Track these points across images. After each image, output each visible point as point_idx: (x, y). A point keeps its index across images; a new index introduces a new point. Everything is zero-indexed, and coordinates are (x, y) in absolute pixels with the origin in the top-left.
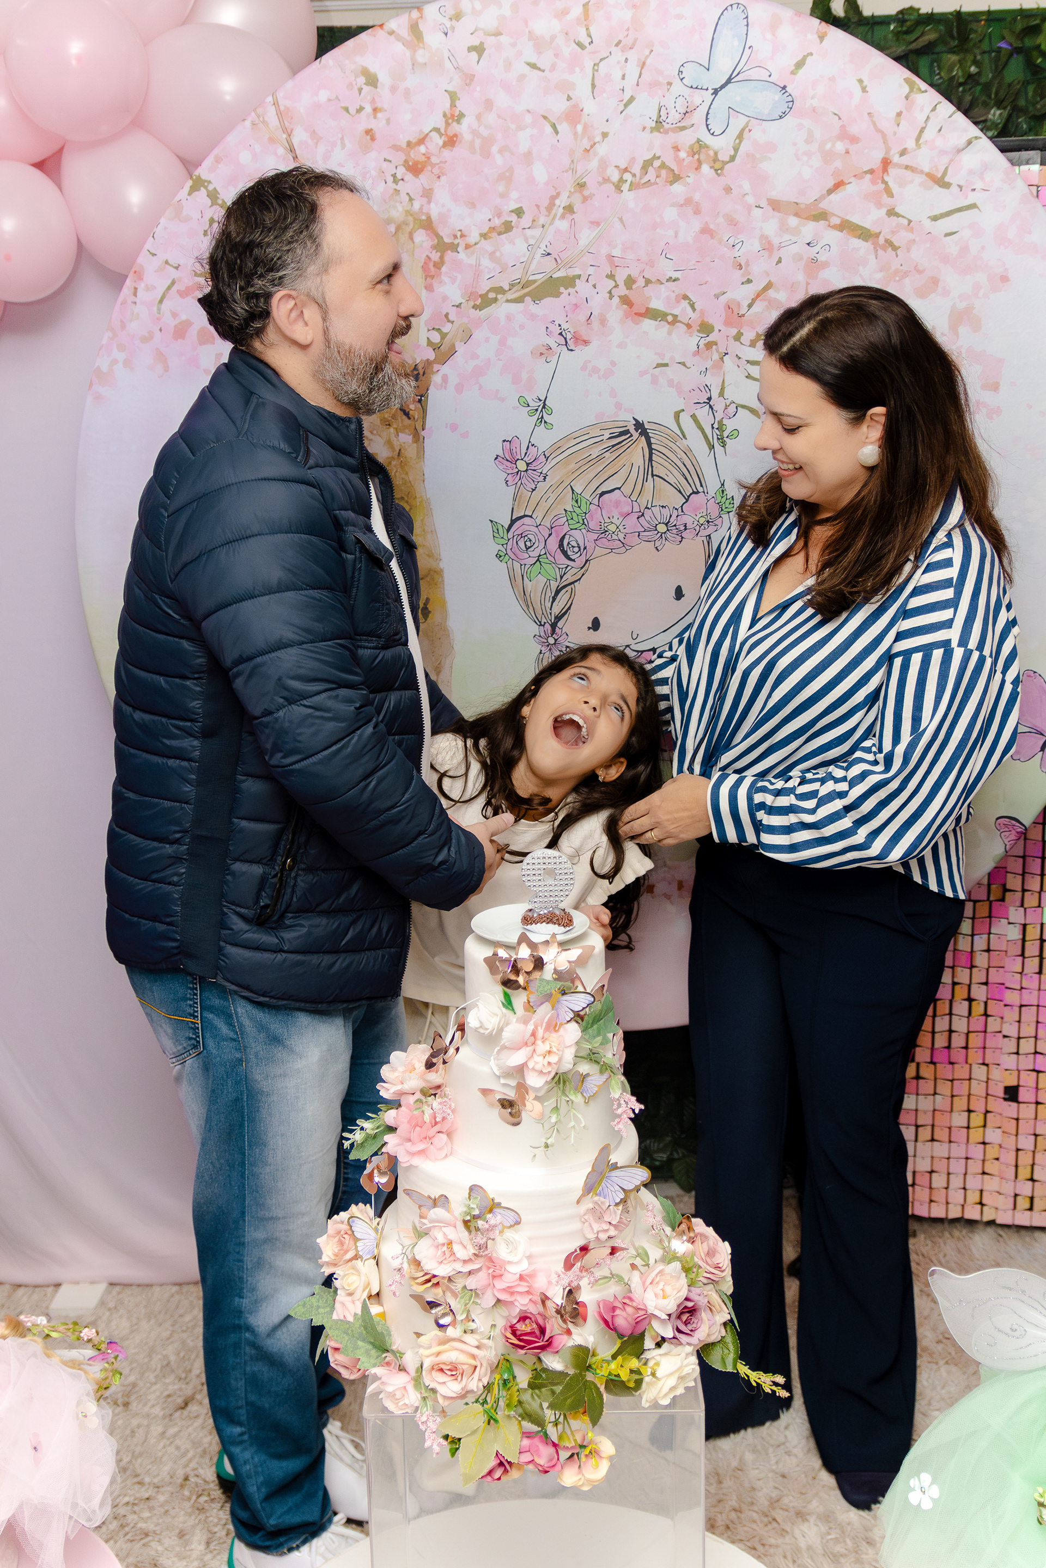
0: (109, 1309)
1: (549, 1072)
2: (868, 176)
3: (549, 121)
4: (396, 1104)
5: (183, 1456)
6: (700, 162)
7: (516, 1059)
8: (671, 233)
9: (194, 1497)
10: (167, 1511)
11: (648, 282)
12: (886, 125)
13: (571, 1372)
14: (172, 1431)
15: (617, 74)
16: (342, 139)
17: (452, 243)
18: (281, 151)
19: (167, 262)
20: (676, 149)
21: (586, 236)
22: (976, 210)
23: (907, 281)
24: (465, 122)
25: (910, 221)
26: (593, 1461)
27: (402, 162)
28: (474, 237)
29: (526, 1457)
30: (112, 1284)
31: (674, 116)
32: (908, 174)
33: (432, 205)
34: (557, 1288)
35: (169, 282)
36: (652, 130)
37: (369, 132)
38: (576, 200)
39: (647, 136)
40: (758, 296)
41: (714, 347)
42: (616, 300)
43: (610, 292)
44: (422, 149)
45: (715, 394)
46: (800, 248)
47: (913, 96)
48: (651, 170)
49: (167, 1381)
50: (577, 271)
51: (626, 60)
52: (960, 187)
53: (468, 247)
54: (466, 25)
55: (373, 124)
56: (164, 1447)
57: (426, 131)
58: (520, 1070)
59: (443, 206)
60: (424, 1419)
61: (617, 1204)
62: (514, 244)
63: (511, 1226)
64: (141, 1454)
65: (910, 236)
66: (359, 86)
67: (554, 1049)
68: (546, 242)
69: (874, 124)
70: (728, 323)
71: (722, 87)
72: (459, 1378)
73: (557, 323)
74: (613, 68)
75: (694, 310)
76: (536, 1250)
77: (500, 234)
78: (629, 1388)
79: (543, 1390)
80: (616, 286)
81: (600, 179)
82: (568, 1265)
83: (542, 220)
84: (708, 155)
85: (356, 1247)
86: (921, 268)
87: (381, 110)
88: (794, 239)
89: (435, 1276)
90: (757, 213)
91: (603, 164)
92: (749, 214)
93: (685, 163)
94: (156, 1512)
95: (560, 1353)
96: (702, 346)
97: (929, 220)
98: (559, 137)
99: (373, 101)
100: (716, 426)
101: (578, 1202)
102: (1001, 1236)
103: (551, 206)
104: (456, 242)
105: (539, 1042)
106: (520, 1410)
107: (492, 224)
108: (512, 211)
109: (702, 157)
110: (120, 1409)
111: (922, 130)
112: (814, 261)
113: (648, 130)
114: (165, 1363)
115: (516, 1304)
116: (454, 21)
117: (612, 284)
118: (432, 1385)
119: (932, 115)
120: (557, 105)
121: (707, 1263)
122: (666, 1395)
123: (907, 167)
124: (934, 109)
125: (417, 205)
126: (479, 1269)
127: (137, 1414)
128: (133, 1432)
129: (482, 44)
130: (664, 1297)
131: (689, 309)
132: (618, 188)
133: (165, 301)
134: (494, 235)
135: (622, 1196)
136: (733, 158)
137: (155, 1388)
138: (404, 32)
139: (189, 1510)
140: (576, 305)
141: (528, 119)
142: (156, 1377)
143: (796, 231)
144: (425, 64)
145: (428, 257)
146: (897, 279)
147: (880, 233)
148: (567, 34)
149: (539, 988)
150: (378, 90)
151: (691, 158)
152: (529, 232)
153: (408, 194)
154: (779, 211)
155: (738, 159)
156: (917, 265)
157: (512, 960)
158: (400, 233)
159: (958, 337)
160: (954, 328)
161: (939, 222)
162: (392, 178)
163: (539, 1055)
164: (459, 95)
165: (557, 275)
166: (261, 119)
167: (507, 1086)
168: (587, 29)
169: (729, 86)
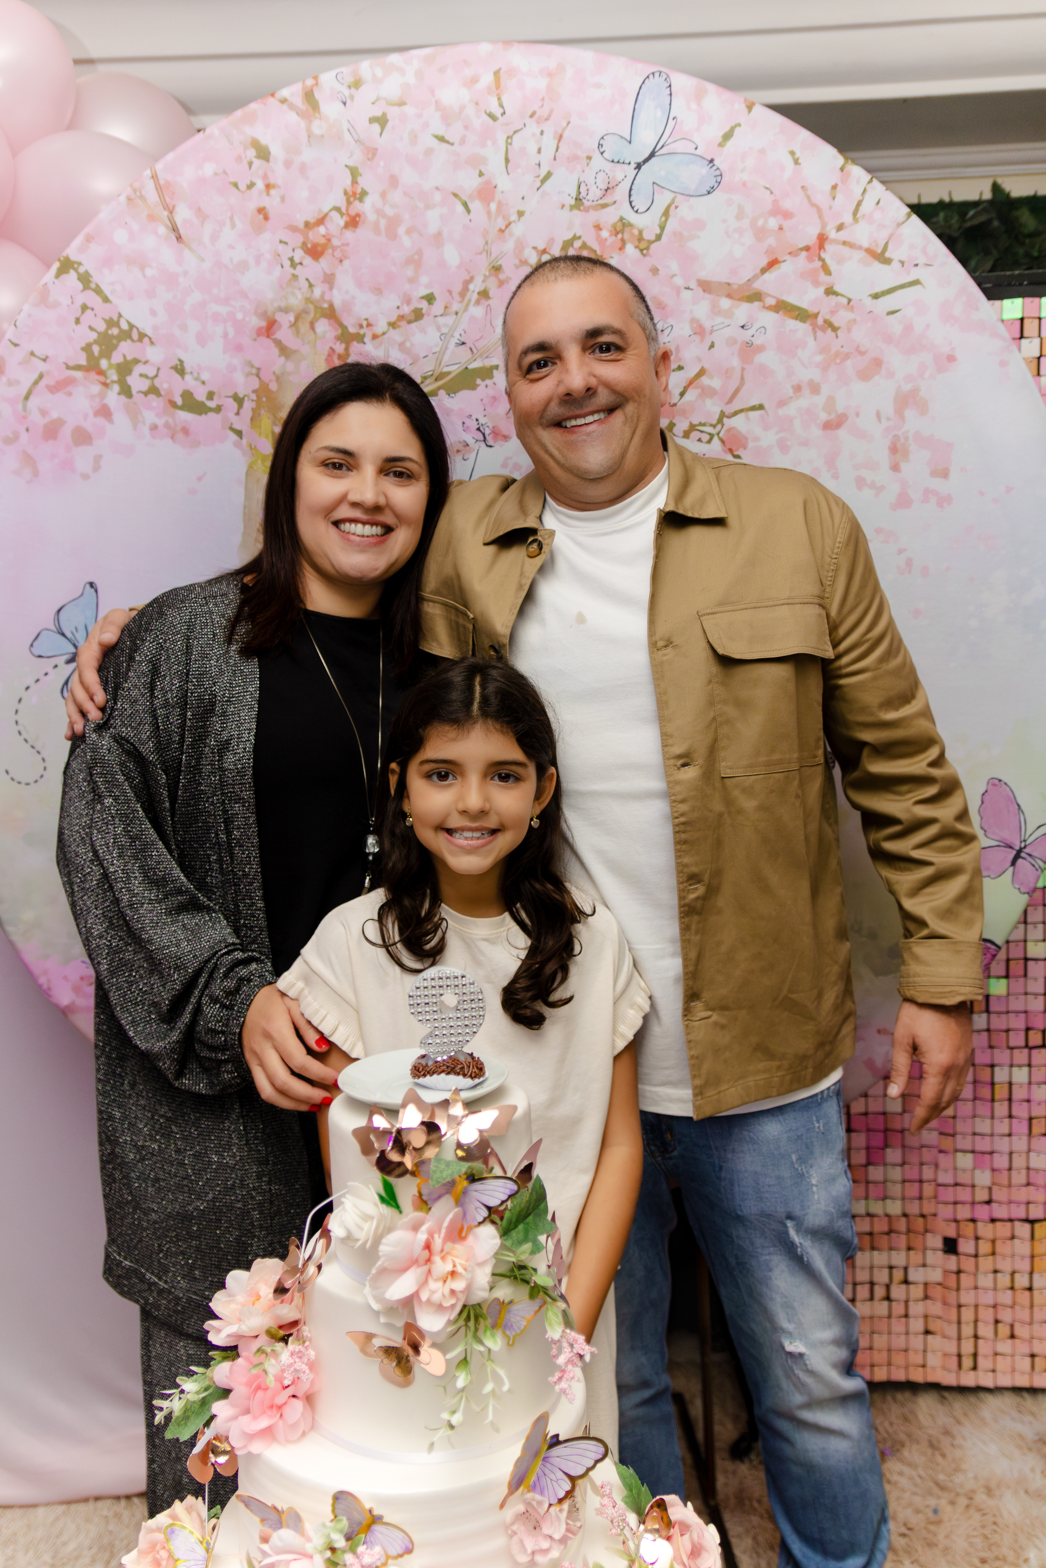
1: (453, 1306)
2: (804, 253)
3: (460, 199)
4: (231, 1351)
6: (623, 242)
7: (401, 1287)
12: (821, 199)
15: (532, 148)
16: (232, 218)
17: (358, 334)
18: (162, 230)
19: (32, 354)
20: (598, 227)
22: (918, 287)
23: (849, 363)
24: (368, 200)
25: (850, 300)
27: (299, 244)
28: (381, 326)
31: (594, 194)
32: (846, 250)
33: (335, 292)
35: (35, 376)
36: (572, 208)
37: (261, 210)
38: (492, 284)
39: (566, 214)
40: (691, 383)
44: (322, 230)
46: (733, 331)
47: (848, 167)
51: (542, 133)
52: (902, 263)
53: (375, 337)
54: (366, 93)
55: (266, 202)
57: (326, 209)
58: (409, 1303)
59: (347, 292)
62: (425, 333)
63: (402, 1555)
65: (850, 316)
66: (248, 159)
67: (459, 1269)
68: (460, 330)
69: (808, 198)
71: (646, 161)
73: (474, 417)
74: (526, 141)
77: (409, 322)
81: (517, 262)
83: (455, 307)
84: (632, 234)
86: (862, 349)
87: (274, 186)
88: (727, 322)
90: (686, 294)
91: (520, 246)
92: (678, 296)
93: (608, 243)
97: (870, 299)
98: (471, 216)
99: (265, 177)
101: (502, 1506)
103: (464, 292)
104: (362, 332)
105: (437, 1259)
107: (400, 312)
108: (422, 298)
109: (626, 236)
111: (859, 204)
112: (749, 344)
113: (567, 208)
116: (353, 90)
119: (869, 188)
120: (469, 182)
123: (845, 243)
124: (866, 188)
125: (317, 292)
129: (384, 115)
133: (32, 398)
134: (403, 323)
135: (567, 1484)
136: (659, 237)
138: (299, 101)
140: (494, 397)
141: (438, 197)
143: (729, 314)
144: (323, 136)
145: (332, 349)
146: (838, 361)
147: (818, 313)
148: (477, 104)
149: (435, 1172)
150: (271, 164)
151: (614, 238)
152: (441, 320)
153: (307, 280)
154: (710, 293)
155: (664, 238)
156: (858, 347)
157: (394, 1130)
158: (300, 323)
159: (904, 421)
160: (899, 412)
161: (881, 300)
162: (289, 263)
163: (437, 1280)
164: (360, 171)
165: (473, 366)
166: (138, 194)
167: (389, 1326)
168: (499, 99)
169: (653, 160)
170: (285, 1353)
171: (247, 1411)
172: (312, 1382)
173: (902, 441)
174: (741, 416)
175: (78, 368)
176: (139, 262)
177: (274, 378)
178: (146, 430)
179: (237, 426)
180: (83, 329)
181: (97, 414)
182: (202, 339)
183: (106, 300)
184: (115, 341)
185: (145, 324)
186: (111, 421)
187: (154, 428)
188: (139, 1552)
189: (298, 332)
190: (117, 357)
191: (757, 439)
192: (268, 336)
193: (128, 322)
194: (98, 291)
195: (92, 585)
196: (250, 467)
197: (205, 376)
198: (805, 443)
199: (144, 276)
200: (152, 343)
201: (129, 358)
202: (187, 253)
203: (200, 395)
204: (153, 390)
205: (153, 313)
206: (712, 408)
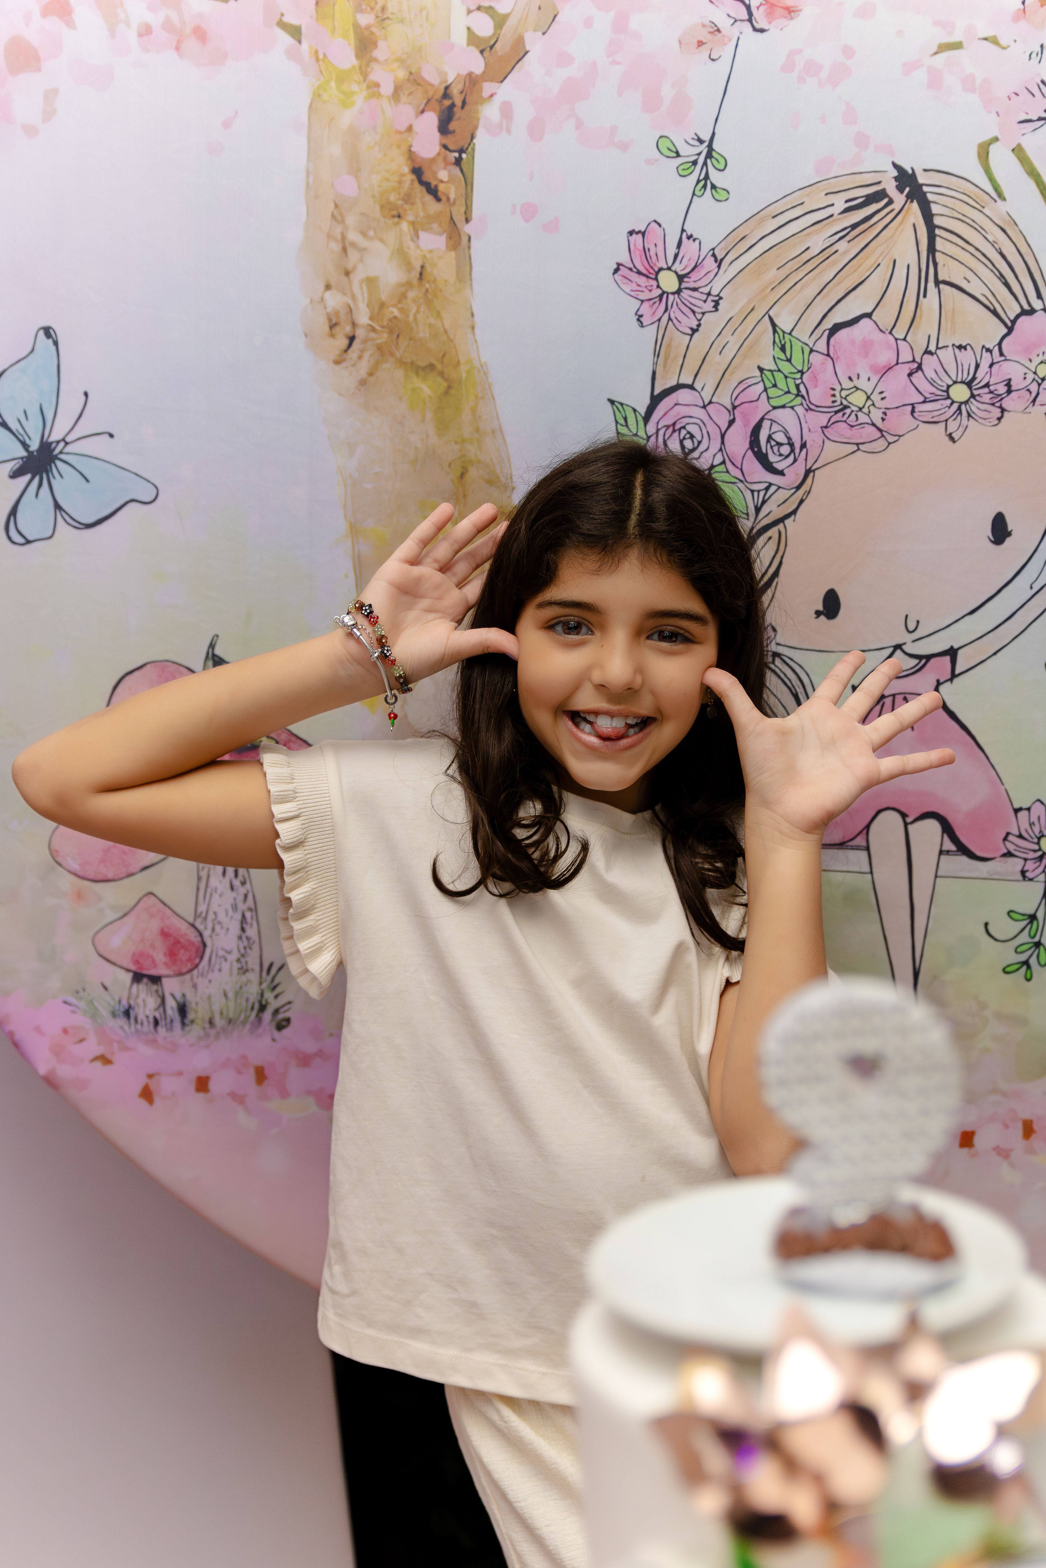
178: (132, 36)
179: (291, 19)
186: (70, 24)
187: (146, 31)
195: (47, 331)
196: (317, 96)
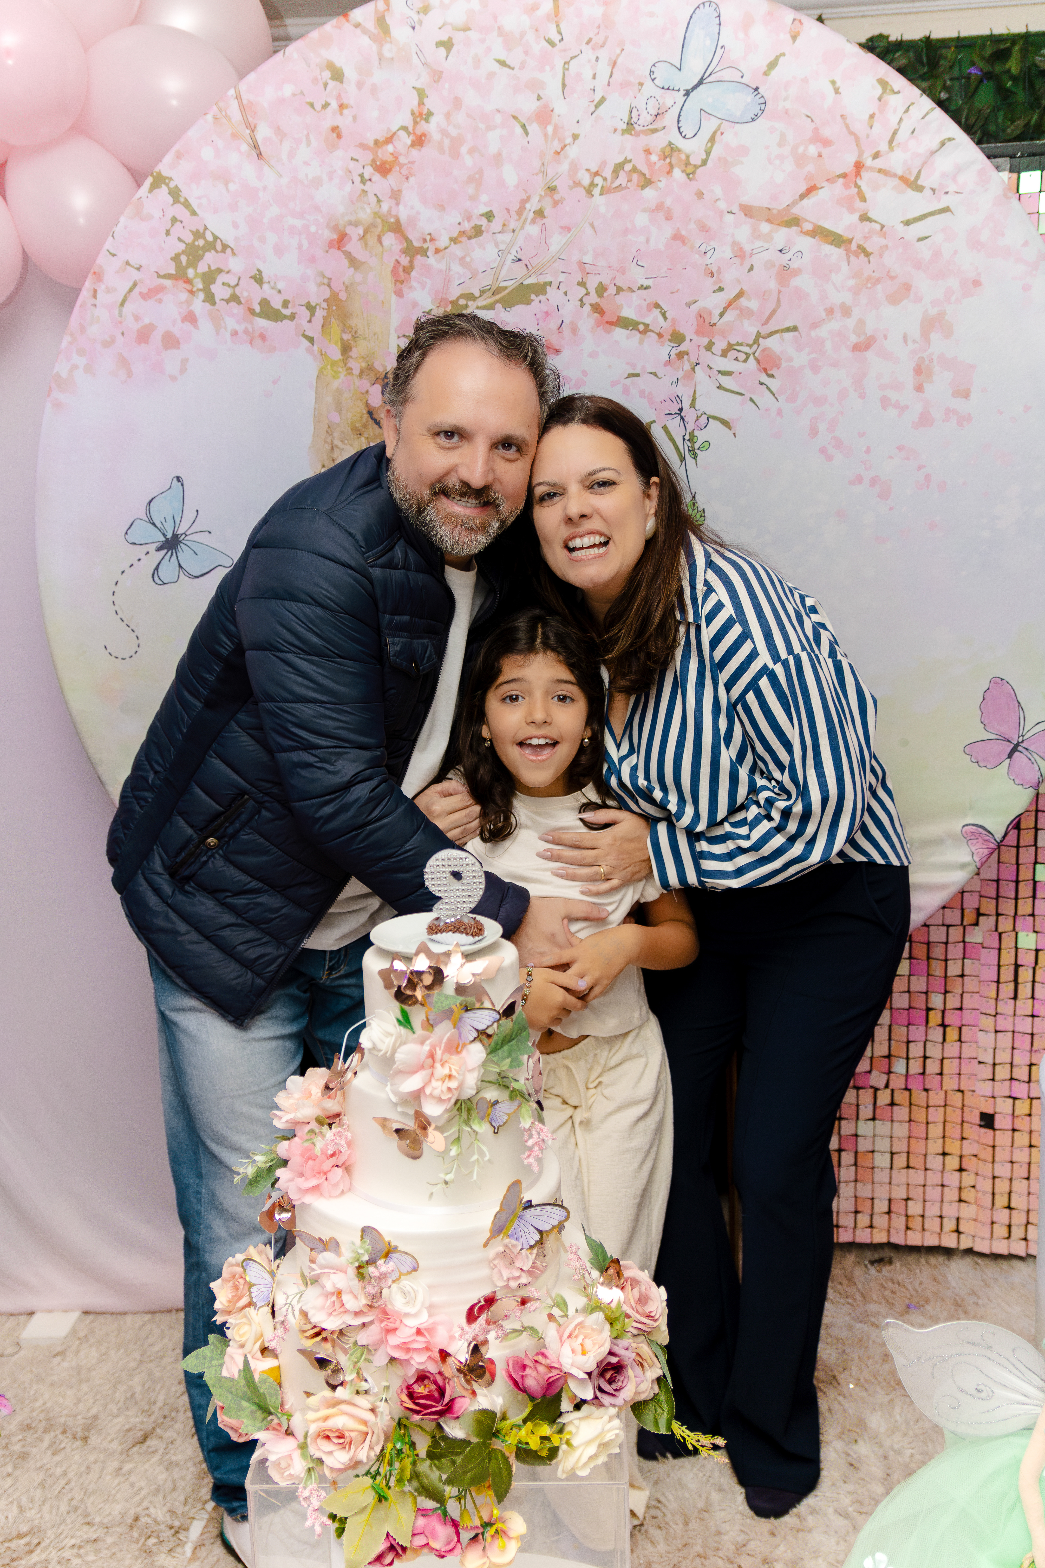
0: (80, 1339)
1: (449, 1099)
2: (841, 180)
3: (519, 122)
4: (289, 1135)
5: (136, 1494)
6: (671, 166)
7: (412, 1084)
8: (642, 239)
9: (142, 1540)
10: (114, 1554)
11: (619, 290)
12: (859, 127)
13: (475, 1440)
14: (128, 1467)
15: (588, 74)
16: (307, 136)
17: (422, 247)
18: (244, 147)
19: (128, 263)
20: (648, 152)
21: (557, 241)
22: (949, 213)
23: (879, 288)
24: (434, 120)
25: (883, 226)
26: (500, 1542)
27: (369, 162)
28: (443, 241)
29: (420, 1541)
30: (86, 1313)
31: (646, 119)
32: (881, 177)
33: (401, 207)
34: (460, 1343)
35: (130, 284)
36: (624, 132)
37: (334, 129)
38: (547, 204)
39: (618, 138)
40: (729, 304)
41: (686, 357)
42: (587, 308)
43: (581, 300)
44: (390, 148)
45: (686, 405)
46: (771, 255)
47: (887, 97)
48: (622, 173)
49: (130, 1413)
50: (548, 278)
51: (597, 59)
52: (933, 190)
53: (437, 251)
54: (433, 20)
55: (339, 121)
56: (119, 1484)
57: (394, 129)
58: (417, 1096)
59: (412, 208)
60: (306, 1493)
61: (531, 1247)
62: (484, 249)
63: (410, 1273)
64: (94, 1492)
65: (883, 242)
66: (324, 80)
67: (454, 1073)
68: (516, 248)
69: (847, 126)
70: (699, 332)
71: (695, 88)
72: (347, 1447)
74: (582, 67)
75: (665, 318)
76: (437, 1299)
77: (470, 238)
78: (542, 1458)
79: (443, 1460)
80: (588, 294)
81: (571, 183)
82: (471, 1317)
83: (512, 225)
84: (680, 159)
85: (250, 1293)
86: (893, 274)
87: (347, 106)
88: (766, 246)
89: (323, 1330)
90: (729, 218)
91: (574, 167)
92: (721, 219)
93: (657, 167)
94: (102, 1555)
95: (461, 1419)
96: (673, 356)
97: (902, 225)
98: (529, 138)
99: (339, 97)
100: (687, 437)
101: (486, 1245)
102: (978, 1264)
103: (521, 211)
104: (425, 246)
105: (438, 1065)
106: (415, 1484)
107: (462, 228)
108: (482, 215)
109: (674, 161)
110: (79, 1443)
111: (895, 133)
112: (786, 268)
113: (619, 132)
114: (129, 1394)
115: (413, 1362)
116: (421, 14)
117: (584, 291)
118: (318, 1454)
119: (905, 116)
120: (527, 105)
121: (637, 1312)
122: (585, 1464)
123: (880, 171)
124: (907, 111)
125: (385, 207)
126: (372, 1322)
127: (95, 1449)
128: (88, 1468)
129: (450, 39)
130: (584, 1354)
131: (660, 318)
132: (589, 192)
133: (127, 304)
134: (464, 239)
135: (537, 1237)
136: (704, 162)
137: (116, 1421)
138: (370, 25)
139: (137, 1553)
140: (547, 313)
141: (498, 119)
142: (119, 1409)
143: (768, 238)
144: (392, 59)
145: (397, 261)
146: (869, 285)
147: (853, 238)
148: (537, 30)
149: (437, 1002)
150: (344, 85)
151: (662, 162)
152: (499, 237)
153: (376, 195)
154: (751, 217)
155: (710, 163)
156: (889, 271)
157: (408, 972)
158: (368, 236)
159: (929, 344)
160: (925, 335)
161: (912, 226)
162: (359, 179)
163: (438, 1080)
164: (427, 92)
165: (528, 282)
166: (224, 113)
167: (404, 1114)
168: (558, 26)
169: (701, 87)
170: (329, 1134)
171: (302, 1175)
172: (349, 1156)
173: (927, 362)
174: (777, 336)
175: (168, 276)
176: (224, 177)
177: (343, 288)
178: (227, 335)
179: (309, 333)
180: (172, 240)
181: (184, 320)
182: (279, 251)
183: (194, 213)
184: (200, 252)
185: (227, 235)
186: (196, 326)
187: (235, 333)
188: (223, 1280)
189: (366, 244)
190: (202, 267)
191: (790, 359)
192: (339, 249)
193: (213, 233)
194: (187, 205)
195: (178, 479)
196: (321, 372)
197: (281, 286)
198: (835, 364)
199: (228, 191)
200: (234, 254)
201: (213, 268)
202: (266, 169)
203: (276, 304)
204: (234, 298)
205: (235, 225)
206: (750, 328)
